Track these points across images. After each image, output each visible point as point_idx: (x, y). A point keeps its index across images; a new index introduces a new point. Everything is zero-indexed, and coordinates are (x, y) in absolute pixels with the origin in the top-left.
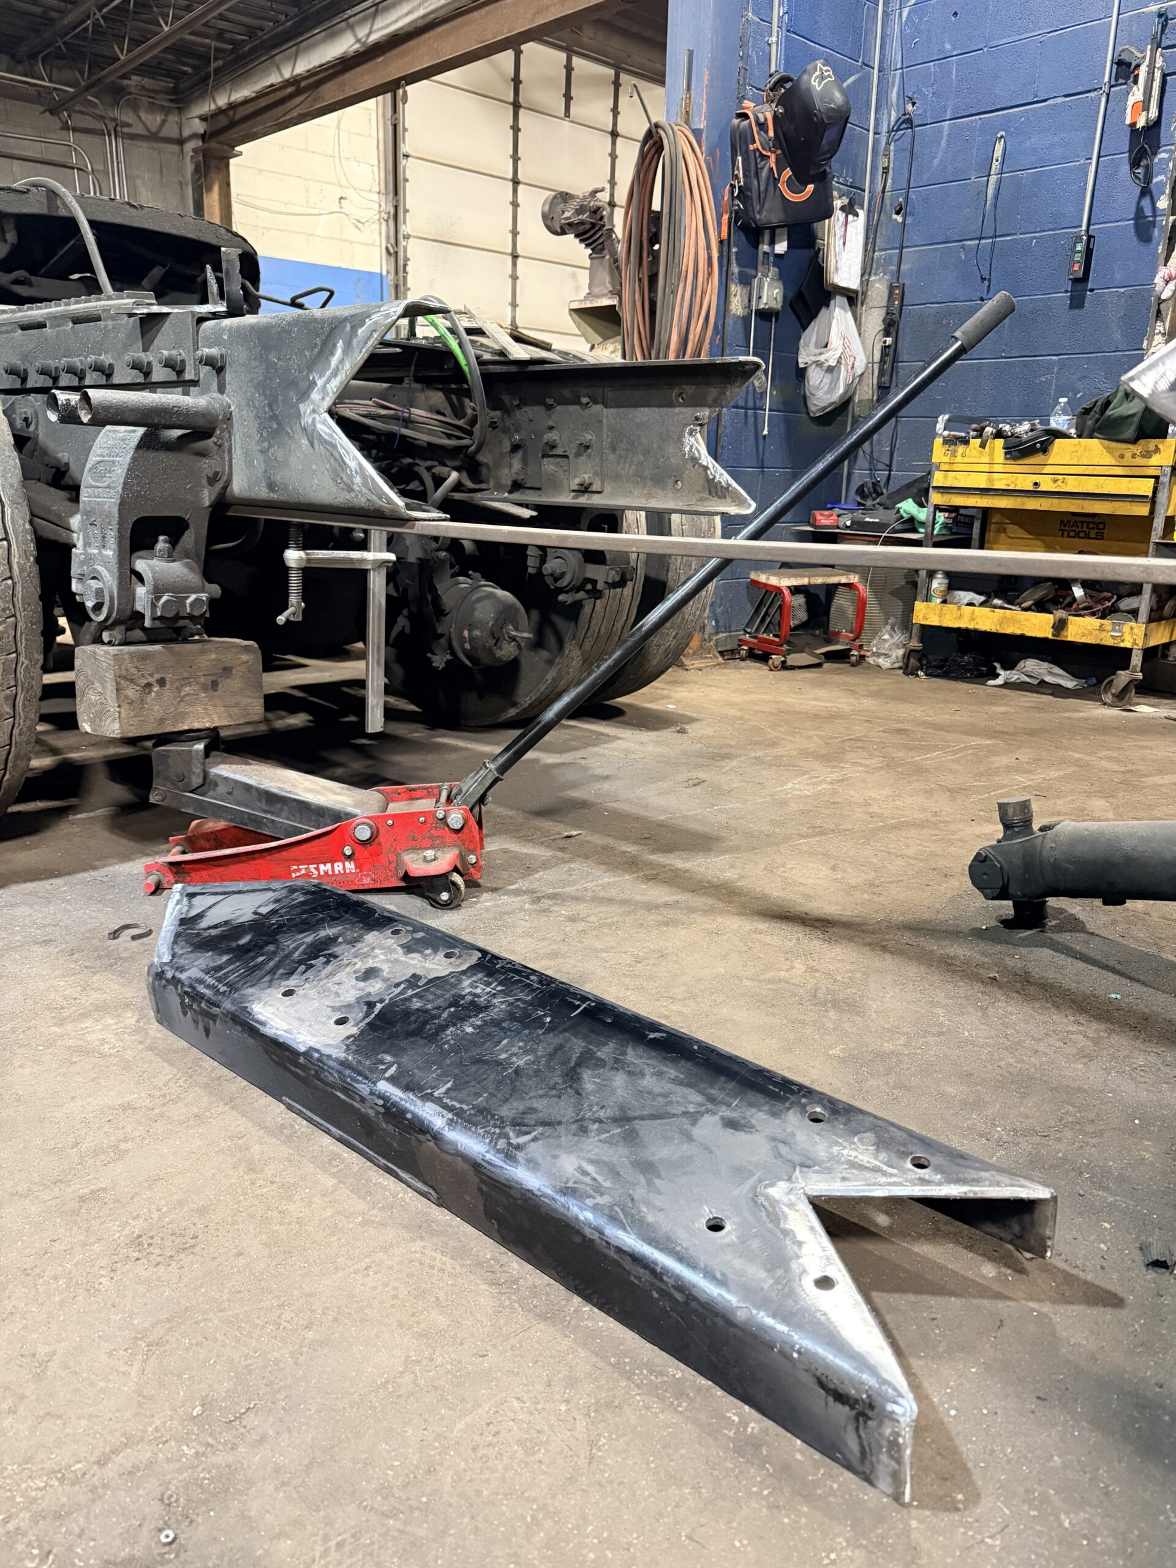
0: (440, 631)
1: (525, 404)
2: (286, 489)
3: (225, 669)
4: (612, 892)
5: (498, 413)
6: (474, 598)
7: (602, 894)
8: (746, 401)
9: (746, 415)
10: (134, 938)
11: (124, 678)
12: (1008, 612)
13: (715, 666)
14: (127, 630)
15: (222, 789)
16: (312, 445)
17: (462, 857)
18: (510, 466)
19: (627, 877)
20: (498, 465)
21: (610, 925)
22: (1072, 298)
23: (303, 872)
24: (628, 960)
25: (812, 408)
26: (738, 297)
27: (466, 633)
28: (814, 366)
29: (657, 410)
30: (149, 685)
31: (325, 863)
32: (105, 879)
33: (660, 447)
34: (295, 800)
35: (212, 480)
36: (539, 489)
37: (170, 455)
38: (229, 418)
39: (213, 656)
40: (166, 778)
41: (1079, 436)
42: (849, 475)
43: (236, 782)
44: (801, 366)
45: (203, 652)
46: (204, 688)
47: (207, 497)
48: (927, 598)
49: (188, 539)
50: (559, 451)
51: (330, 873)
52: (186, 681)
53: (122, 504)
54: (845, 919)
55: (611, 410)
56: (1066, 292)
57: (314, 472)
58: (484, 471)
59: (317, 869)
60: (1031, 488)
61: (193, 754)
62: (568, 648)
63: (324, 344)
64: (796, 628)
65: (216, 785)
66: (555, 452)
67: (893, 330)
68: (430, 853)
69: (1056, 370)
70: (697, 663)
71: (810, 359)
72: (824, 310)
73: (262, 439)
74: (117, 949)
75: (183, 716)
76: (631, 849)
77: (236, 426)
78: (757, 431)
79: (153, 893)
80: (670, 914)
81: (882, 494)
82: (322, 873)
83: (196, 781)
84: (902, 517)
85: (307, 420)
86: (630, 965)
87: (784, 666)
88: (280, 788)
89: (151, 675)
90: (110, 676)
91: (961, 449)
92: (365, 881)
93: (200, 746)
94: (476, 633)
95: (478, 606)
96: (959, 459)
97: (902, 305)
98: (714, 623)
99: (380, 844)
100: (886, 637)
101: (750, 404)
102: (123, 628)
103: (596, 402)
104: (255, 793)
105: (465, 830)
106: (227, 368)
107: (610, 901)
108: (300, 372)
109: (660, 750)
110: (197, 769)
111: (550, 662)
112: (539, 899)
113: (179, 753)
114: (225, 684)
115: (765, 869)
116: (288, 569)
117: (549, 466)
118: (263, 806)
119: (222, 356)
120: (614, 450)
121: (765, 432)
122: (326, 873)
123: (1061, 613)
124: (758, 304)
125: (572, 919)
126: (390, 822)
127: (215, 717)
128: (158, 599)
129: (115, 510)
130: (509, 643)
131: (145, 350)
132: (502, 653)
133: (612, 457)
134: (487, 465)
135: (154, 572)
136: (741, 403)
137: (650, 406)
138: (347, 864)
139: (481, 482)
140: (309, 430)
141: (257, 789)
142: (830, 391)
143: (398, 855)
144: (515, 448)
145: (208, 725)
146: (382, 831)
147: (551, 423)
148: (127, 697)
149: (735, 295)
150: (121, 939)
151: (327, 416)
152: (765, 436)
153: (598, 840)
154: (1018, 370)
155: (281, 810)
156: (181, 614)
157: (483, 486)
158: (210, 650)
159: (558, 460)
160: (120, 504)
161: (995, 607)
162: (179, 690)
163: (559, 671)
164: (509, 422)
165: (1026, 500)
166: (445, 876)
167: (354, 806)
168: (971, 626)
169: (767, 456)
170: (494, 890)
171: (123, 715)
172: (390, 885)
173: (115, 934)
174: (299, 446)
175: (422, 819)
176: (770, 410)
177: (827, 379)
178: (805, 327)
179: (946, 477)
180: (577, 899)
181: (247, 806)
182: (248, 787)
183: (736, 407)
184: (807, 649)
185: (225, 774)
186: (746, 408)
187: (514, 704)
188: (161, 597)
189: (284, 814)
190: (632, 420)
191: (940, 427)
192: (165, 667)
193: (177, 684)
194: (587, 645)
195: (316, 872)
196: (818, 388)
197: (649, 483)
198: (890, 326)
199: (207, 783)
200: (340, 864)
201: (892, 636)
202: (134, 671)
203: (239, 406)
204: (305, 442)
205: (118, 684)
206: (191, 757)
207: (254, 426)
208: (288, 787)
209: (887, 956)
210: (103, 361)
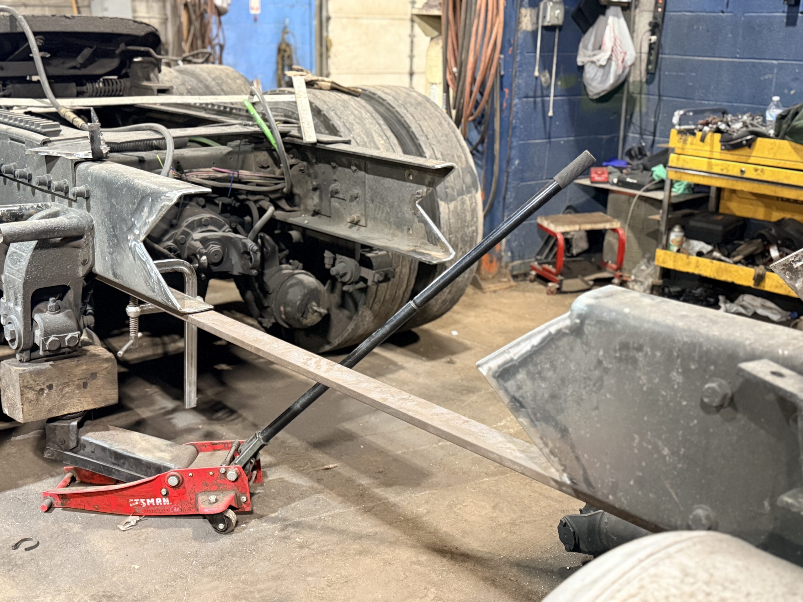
0: (266, 305)
1: (320, 162)
2: (122, 279)
3: (92, 374)
4: (337, 523)
5: (305, 163)
6: (288, 284)
7: (330, 524)
8: (535, 92)
9: (535, 102)
10: (27, 549)
11: (26, 387)
12: (723, 264)
13: (507, 289)
14: (31, 352)
15: (88, 449)
16: (135, 259)
17: (237, 498)
18: (313, 199)
19: (352, 509)
20: (306, 197)
21: (323, 553)
22: (788, 18)
23: (137, 503)
24: (323, 583)
25: (590, 94)
26: (528, 18)
27: (282, 309)
28: (589, 64)
29: (397, 181)
30: (42, 390)
31: (150, 498)
32: (21, 497)
33: (399, 205)
34: (133, 458)
35: (84, 263)
36: (330, 217)
37: (56, 250)
38: (92, 228)
39: (84, 367)
40: (54, 442)
41: (777, 136)
42: (625, 137)
43: (97, 445)
44: (580, 64)
45: (77, 366)
46: (78, 387)
47: (81, 272)
48: (666, 247)
49: (70, 295)
50: (341, 196)
51: (154, 504)
52: (67, 384)
53: (25, 283)
54: (479, 555)
55: (370, 176)
56: (784, 12)
57: (136, 275)
58: (297, 200)
59: (146, 502)
60: (739, 174)
61: (71, 428)
62: (361, 309)
63: (140, 203)
64: (579, 255)
65: (85, 447)
66: (337, 196)
67: (657, 30)
68: (213, 498)
69: (775, 71)
70: (492, 287)
71: (586, 59)
72: (601, 19)
73: (109, 247)
74: (16, 558)
75: (64, 406)
76: (365, 481)
77: (96, 233)
78: (545, 112)
79: (46, 511)
80: (366, 544)
81: (646, 155)
82: (149, 504)
83: (72, 445)
84: (654, 180)
85: (132, 244)
86: (323, 589)
87: (559, 291)
88: (123, 450)
89: (44, 384)
90: (17, 386)
91: (690, 138)
92: (175, 510)
93: (75, 423)
94: (289, 309)
95: (291, 290)
96: (688, 146)
97: (664, 10)
98: (509, 254)
99: (184, 487)
100: (643, 267)
101: (539, 93)
102: (28, 352)
103: (360, 169)
104: (108, 453)
105: (239, 480)
106: (91, 198)
107: (332, 530)
108: (128, 215)
109: (427, 382)
110: (73, 438)
111: (350, 318)
112: (286, 526)
113: (63, 427)
114: (92, 384)
115: (448, 505)
116: (128, 318)
117: (335, 203)
118: (113, 460)
119: (87, 191)
120: (373, 201)
121: (551, 114)
122: (151, 504)
123: (761, 269)
124: (543, 21)
125: (301, 546)
126: (191, 474)
127: (85, 404)
128: (46, 340)
129: (21, 286)
130: (313, 314)
131: (48, 172)
132: (308, 321)
133: (371, 205)
134: (299, 195)
135: (45, 323)
136: (531, 94)
137: (392, 178)
138: (164, 499)
139: (295, 206)
140: (133, 250)
141: (110, 450)
142: (603, 81)
143: (196, 495)
144: (315, 189)
145: (80, 410)
146: (186, 479)
147: (335, 177)
148: (27, 398)
149: (525, 16)
150: (19, 549)
151: (142, 245)
152: (551, 117)
153: (346, 471)
154: (748, 68)
155: (124, 463)
156: (62, 346)
157: (296, 208)
158: (82, 364)
159: (340, 200)
160: (24, 284)
161: (714, 258)
162: (62, 390)
163: (356, 325)
164: (311, 171)
165: (735, 182)
166: (222, 514)
167: (171, 461)
168: (696, 272)
169: (553, 129)
170: (260, 517)
171: (25, 410)
172: (191, 513)
173: (16, 546)
174: (128, 257)
175: (211, 473)
176: (555, 96)
177: (601, 72)
178: (584, 32)
179: (678, 159)
180: (312, 527)
181: (103, 460)
182: (104, 449)
183: (527, 97)
184: (580, 276)
185: (91, 440)
186: (535, 97)
187: (329, 343)
188: (49, 338)
189: (126, 466)
190: (382, 185)
191: (675, 120)
192: (52, 378)
193: (60, 387)
194: (376, 307)
195: (144, 504)
196: (593, 80)
197: (393, 227)
198: (655, 28)
199: (79, 446)
200: (160, 499)
201: (647, 267)
202: (32, 382)
203: (97, 222)
204: (131, 255)
205: (22, 391)
206: (69, 430)
207: (106, 237)
208: (129, 448)
209: (493, 589)
210: (25, 172)
